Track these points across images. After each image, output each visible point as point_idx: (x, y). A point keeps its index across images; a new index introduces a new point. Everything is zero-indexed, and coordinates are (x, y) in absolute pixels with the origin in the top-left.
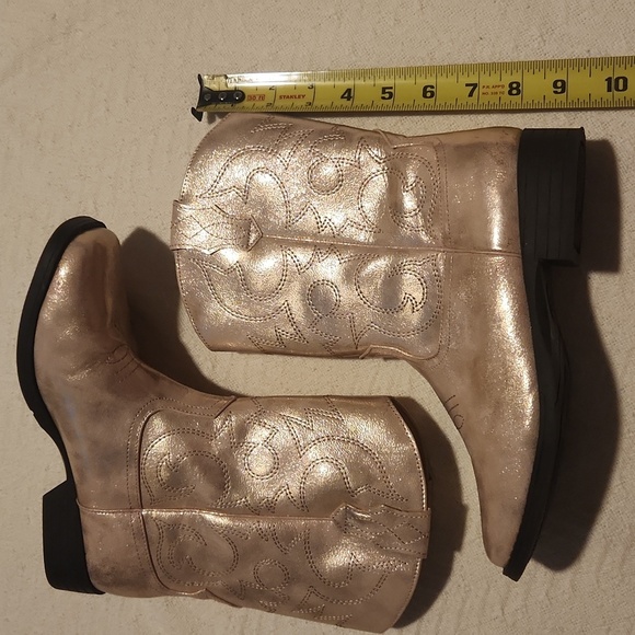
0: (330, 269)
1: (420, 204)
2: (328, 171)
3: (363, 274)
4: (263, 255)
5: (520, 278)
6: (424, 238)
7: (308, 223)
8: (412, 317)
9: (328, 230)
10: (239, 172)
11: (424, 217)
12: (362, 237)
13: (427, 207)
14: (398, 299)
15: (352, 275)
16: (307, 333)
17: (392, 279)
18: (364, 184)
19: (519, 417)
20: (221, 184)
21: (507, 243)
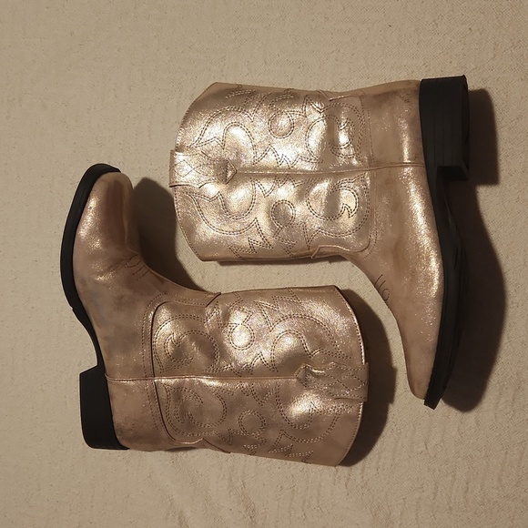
0: (286, 192)
1: (351, 137)
2: (283, 122)
3: (312, 193)
4: (237, 185)
5: (425, 182)
6: (355, 162)
7: (270, 160)
8: (348, 222)
9: (284, 164)
10: (216, 130)
11: (354, 147)
12: (308, 167)
13: (356, 139)
14: (337, 209)
15: (302, 194)
16: (272, 241)
17: (333, 195)
18: (310, 128)
20: (205, 137)
21: (414, 157)
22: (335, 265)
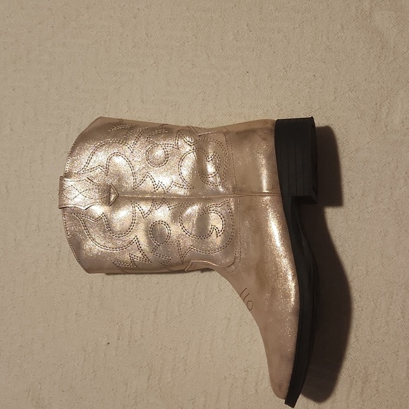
0: (162, 214)
1: (217, 168)
2: (159, 153)
3: (185, 215)
4: (119, 208)
5: (281, 209)
6: (221, 189)
7: (148, 185)
8: (216, 240)
9: (160, 189)
10: (101, 157)
11: (220, 176)
12: (182, 192)
13: (222, 170)
14: (207, 229)
15: (177, 216)
16: (150, 256)
17: (203, 218)
18: (182, 159)
19: (287, 296)
20: (91, 164)
21: (272, 188)
22: (207, 274)
